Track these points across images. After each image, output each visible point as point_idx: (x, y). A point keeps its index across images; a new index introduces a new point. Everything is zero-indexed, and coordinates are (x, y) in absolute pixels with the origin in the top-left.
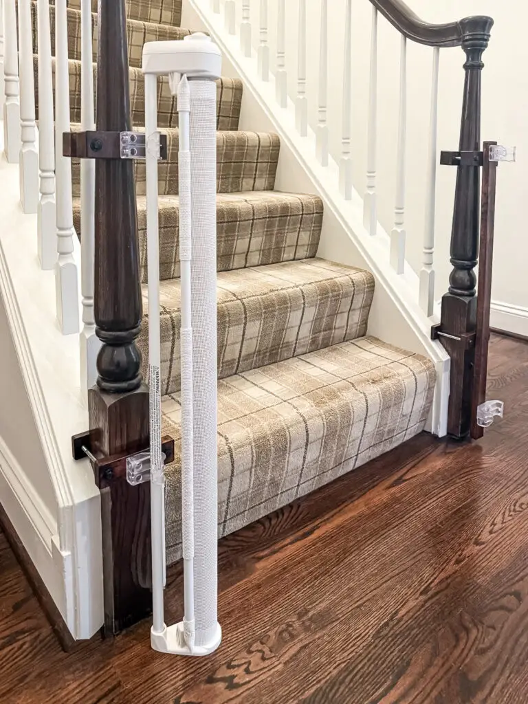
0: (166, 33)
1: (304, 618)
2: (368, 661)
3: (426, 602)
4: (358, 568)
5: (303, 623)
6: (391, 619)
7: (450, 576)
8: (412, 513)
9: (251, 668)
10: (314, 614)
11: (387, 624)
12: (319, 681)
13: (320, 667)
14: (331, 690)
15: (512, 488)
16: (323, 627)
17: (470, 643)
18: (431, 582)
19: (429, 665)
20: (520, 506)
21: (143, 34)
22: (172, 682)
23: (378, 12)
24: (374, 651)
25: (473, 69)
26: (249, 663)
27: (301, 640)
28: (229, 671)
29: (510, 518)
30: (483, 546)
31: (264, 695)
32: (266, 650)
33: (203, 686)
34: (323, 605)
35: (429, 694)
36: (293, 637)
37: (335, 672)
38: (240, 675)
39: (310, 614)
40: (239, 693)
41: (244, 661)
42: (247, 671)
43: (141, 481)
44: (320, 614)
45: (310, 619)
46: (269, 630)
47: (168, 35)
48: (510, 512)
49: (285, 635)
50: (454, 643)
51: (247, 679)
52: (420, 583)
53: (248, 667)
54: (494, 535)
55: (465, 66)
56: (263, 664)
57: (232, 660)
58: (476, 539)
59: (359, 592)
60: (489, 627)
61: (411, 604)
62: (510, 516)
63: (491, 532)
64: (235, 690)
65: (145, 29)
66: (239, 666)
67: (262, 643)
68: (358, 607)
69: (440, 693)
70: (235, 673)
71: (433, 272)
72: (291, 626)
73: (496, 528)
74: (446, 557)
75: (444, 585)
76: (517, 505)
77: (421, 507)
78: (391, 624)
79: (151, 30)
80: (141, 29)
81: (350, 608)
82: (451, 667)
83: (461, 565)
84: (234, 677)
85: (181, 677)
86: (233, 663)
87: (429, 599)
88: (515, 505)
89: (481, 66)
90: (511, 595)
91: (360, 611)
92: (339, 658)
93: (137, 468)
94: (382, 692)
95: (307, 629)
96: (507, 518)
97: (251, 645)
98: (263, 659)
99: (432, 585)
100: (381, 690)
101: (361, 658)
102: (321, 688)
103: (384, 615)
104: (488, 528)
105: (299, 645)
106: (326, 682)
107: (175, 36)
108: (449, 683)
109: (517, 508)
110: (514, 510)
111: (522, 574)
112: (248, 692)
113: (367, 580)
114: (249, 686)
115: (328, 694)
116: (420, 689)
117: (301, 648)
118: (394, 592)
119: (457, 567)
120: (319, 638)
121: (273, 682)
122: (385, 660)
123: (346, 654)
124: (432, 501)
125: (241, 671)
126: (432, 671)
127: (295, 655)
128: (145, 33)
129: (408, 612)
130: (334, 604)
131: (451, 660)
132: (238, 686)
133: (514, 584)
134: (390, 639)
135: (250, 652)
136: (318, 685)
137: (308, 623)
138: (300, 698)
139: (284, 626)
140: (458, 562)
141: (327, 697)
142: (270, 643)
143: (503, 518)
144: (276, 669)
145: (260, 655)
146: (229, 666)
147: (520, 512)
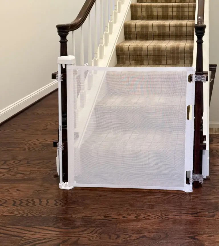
2: (74, 220)
7: (116, 218)
18: (111, 216)
24: (78, 219)
30: (136, 219)
48: (160, 216)
58: (138, 216)
60: (100, 237)
63: (144, 217)
73: (148, 217)
74: (123, 213)
75: (111, 219)
76: (166, 216)
78: (89, 217)
82: (80, 236)
87: (104, 219)
90: (117, 235)
96: (156, 217)
119: (121, 218)
123: (74, 215)
134: (83, 220)
140: (124, 217)
147: (163, 219)
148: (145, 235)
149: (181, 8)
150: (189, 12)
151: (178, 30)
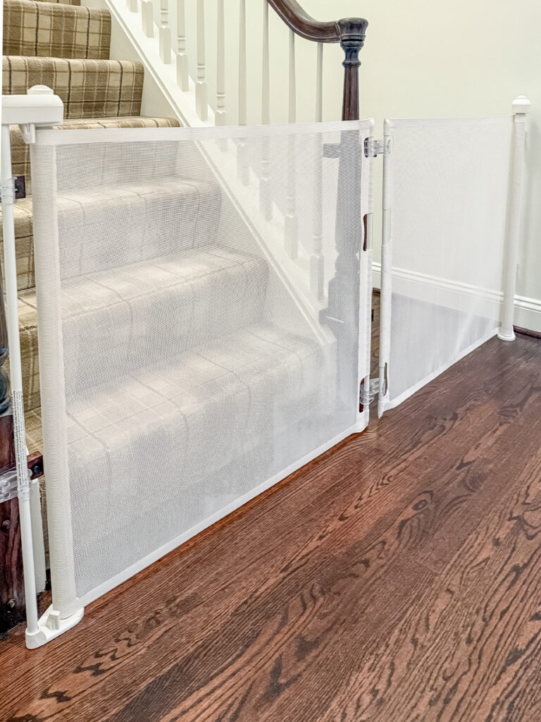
0: (62, 13)
1: (173, 605)
2: (223, 636)
3: (284, 578)
4: (229, 553)
5: (170, 609)
6: (251, 598)
7: (311, 552)
8: (288, 495)
9: (117, 655)
10: (181, 601)
11: (246, 602)
12: (177, 659)
13: (180, 646)
14: (185, 666)
15: (384, 462)
16: (187, 612)
17: (316, 609)
18: (293, 560)
19: (277, 632)
20: (388, 480)
21: (35, 15)
22: (43, 677)
23: (269, 5)
24: (230, 627)
25: (351, 68)
26: (116, 650)
27: (166, 625)
28: (96, 659)
29: (377, 491)
30: (346, 521)
31: (125, 677)
32: (133, 637)
33: (72, 676)
34: (191, 591)
35: (271, 658)
36: (159, 623)
37: (192, 650)
38: (106, 661)
39: (178, 600)
40: (102, 678)
41: (111, 649)
42: (113, 658)
43: (10, 497)
44: (186, 600)
45: (177, 605)
46: (138, 619)
47: (64, 15)
48: (377, 485)
49: (153, 622)
50: (302, 611)
51: (112, 665)
52: (283, 561)
53: (114, 655)
54: (358, 509)
55: (344, 64)
56: (128, 650)
57: (101, 650)
58: (342, 514)
59: (225, 576)
60: (335, 594)
61: (271, 581)
62: (377, 489)
63: (356, 507)
64: (99, 676)
65: (38, 9)
66: (106, 654)
67: (130, 632)
68: (222, 590)
69: (280, 655)
70: (101, 662)
71: (322, 257)
72: (158, 613)
73: (362, 502)
74: (310, 535)
75: (304, 561)
76: (386, 477)
77: (298, 489)
78: (249, 602)
79: (45, 11)
80: (34, 9)
81: (216, 592)
82: (295, 632)
83: (322, 541)
84: (100, 664)
85: (50, 671)
86: (101, 653)
87: (289, 574)
88: (383, 479)
89: (358, 64)
90: (361, 563)
91: (223, 594)
92: (197, 637)
93: (5, 486)
94: (230, 662)
95: (172, 614)
96: (374, 491)
97: (119, 634)
98: (129, 645)
99: (294, 562)
100: (230, 659)
101: (216, 635)
102: (177, 665)
103: (245, 594)
104: (355, 503)
105: (164, 629)
106: (183, 659)
107: (72, 15)
108: (289, 646)
109: (385, 481)
110: (382, 484)
111: (374, 544)
112: (112, 676)
113: (236, 564)
114: (113, 670)
115: (183, 668)
116: (264, 654)
117: (166, 632)
118: (258, 572)
119: (319, 543)
120: (182, 622)
121: (135, 664)
122: (238, 634)
123: (205, 632)
124: (308, 481)
125: (107, 658)
126: (278, 637)
127: (158, 639)
128: (38, 14)
129: (266, 590)
130: (202, 589)
131: (296, 626)
132: (103, 671)
133: (366, 553)
134: (247, 615)
135: (117, 641)
136: (175, 663)
137: (175, 609)
138: (157, 675)
139: (152, 614)
140: (321, 538)
141: (182, 671)
142: (138, 631)
143: (370, 492)
144: (139, 653)
145: (126, 642)
146: (97, 655)
147: (387, 484)
148: (400, 520)
149: (66, 17)
150: (90, 35)
151: (96, 85)
